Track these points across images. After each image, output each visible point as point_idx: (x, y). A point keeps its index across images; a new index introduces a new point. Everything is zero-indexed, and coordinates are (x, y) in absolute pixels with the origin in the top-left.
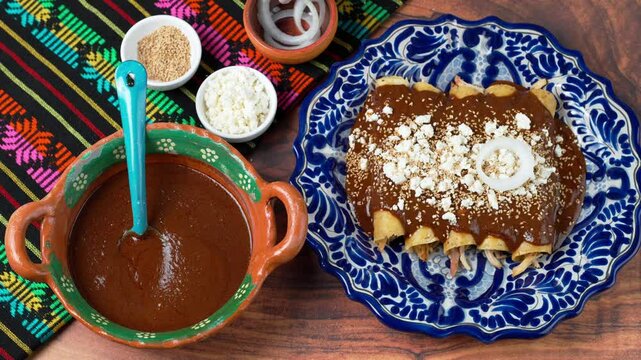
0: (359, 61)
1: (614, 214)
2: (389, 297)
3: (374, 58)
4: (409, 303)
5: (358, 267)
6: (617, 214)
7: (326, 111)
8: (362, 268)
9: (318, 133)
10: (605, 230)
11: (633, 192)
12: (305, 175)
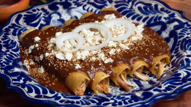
0: (3, 35)
1: (186, 33)
2: (106, 102)
3: (10, 31)
4: (118, 101)
5: (78, 100)
6: (187, 32)
7: (3, 57)
8: (80, 99)
9: (6, 65)
10: (187, 39)
11: (186, 23)
12: (14, 82)
